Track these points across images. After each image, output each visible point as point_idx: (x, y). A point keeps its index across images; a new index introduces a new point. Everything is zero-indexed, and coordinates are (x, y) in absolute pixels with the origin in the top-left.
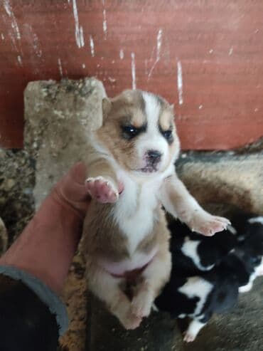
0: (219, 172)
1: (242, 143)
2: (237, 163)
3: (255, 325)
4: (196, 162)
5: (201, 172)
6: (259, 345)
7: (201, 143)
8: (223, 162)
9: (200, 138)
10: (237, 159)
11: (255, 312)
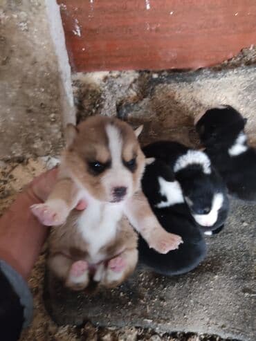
0: (195, 92)
1: (220, 60)
2: (214, 81)
3: (229, 248)
4: (169, 83)
5: (175, 93)
6: (233, 267)
7: (174, 61)
8: (199, 81)
9: (173, 55)
10: (215, 77)
11: (230, 234)
